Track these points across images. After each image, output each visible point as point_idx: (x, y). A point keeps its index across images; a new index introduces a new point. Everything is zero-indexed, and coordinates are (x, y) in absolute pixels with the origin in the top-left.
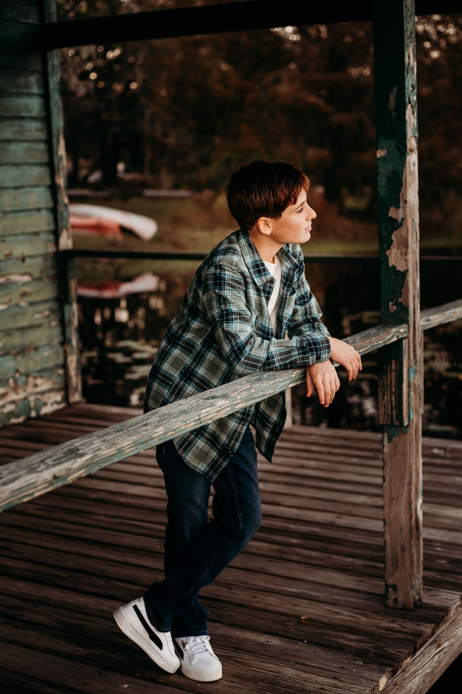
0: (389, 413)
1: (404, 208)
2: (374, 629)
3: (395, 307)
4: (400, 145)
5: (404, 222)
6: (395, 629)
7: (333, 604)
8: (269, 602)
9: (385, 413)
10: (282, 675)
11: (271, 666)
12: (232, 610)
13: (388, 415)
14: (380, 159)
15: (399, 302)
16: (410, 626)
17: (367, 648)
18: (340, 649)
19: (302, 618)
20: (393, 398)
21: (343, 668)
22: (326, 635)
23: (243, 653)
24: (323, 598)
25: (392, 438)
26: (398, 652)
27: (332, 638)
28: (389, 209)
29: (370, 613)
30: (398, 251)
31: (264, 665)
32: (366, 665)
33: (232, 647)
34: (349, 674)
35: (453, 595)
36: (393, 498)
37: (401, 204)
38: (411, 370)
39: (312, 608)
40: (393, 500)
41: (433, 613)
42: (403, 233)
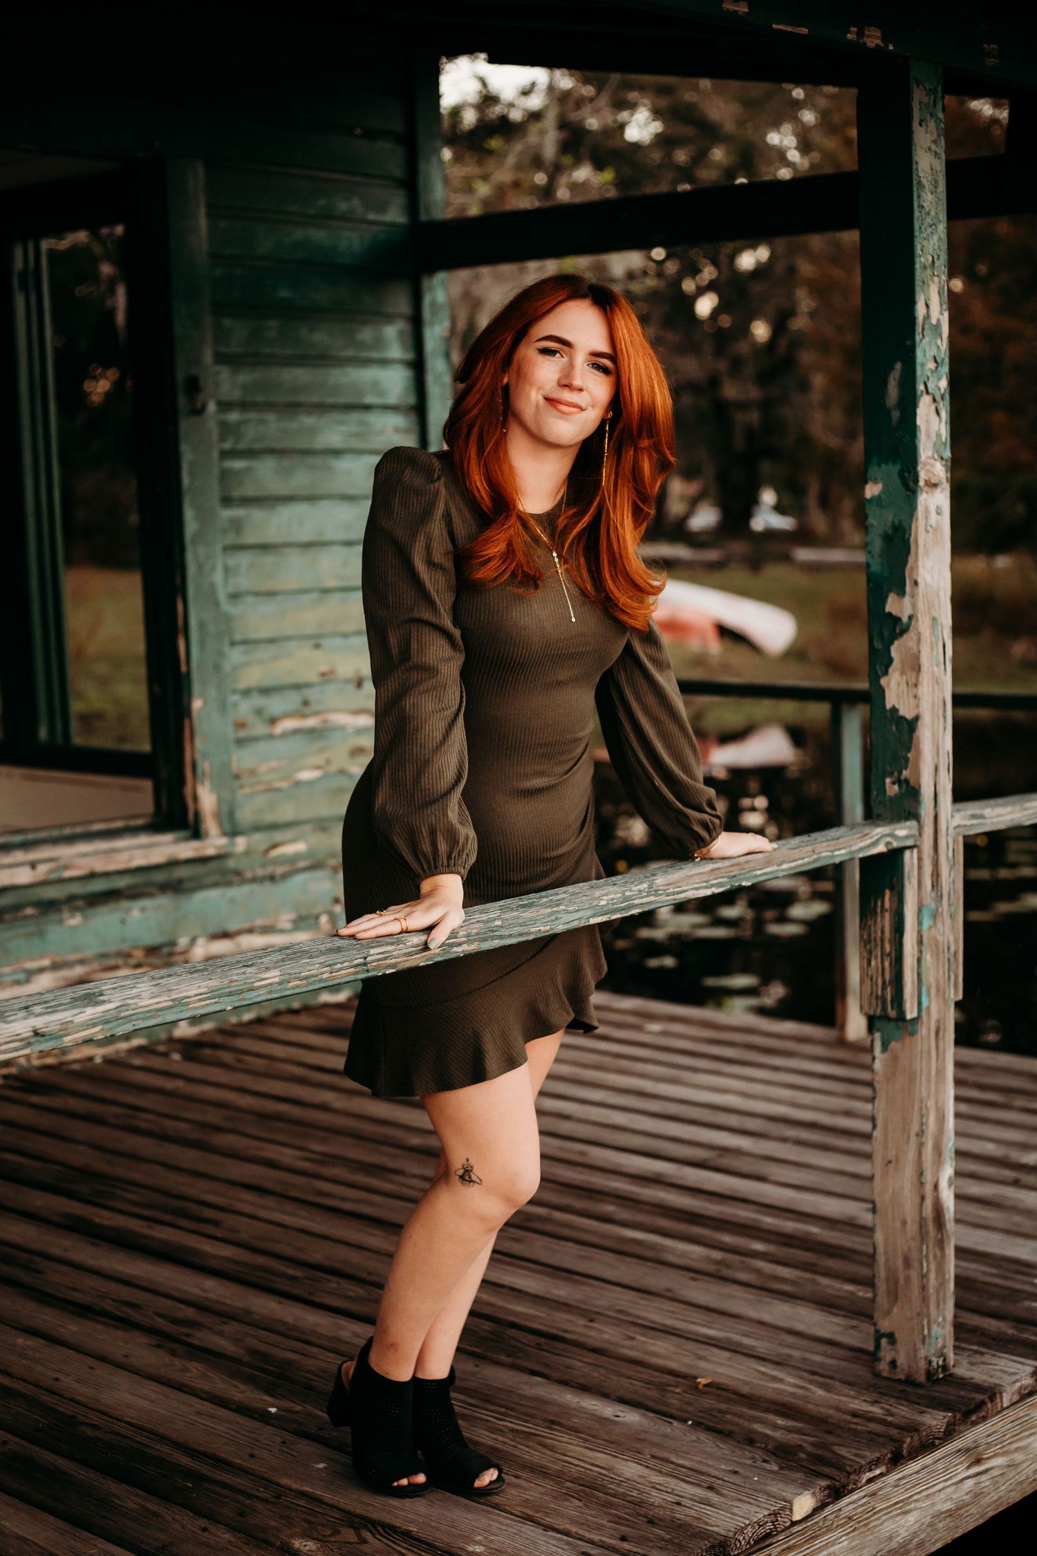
0: (880, 993)
1: (913, 596)
2: (831, 1412)
3: (896, 787)
4: (906, 474)
5: (913, 623)
6: (871, 1415)
7: (777, 1363)
8: (654, 1349)
9: (871, 994)
10: (614, 1474)
11: (601, 1458)
12: (578, 1357)
13: (877, 997)
14: (870, 501)
15: (902, 777)
16: (904, 1412)
17: (799, 1443)
18: (750, 1440)
19: (699, 1380)
20: (887, 964)
21: (736, 1472)
22: (735, 1414)
23: (560, 1432)
24: (763, 1351)
25: (889, 1042)
26: (856, 1455)
27: (741, 1421)
28: (887, 597)
29: (838, 1384)
30: (902, 679)
31: (590, 1453)
32: (782, 1472)
33: (545, 1420)
34: (742, 1484)
35: (1020, 1366)
36: (890, 1162)
37: (908, 588)
38: (925, 912)
39: (730, 1366)
40: (891, 1166)
41: (962, 1393)
42: (912, 644)
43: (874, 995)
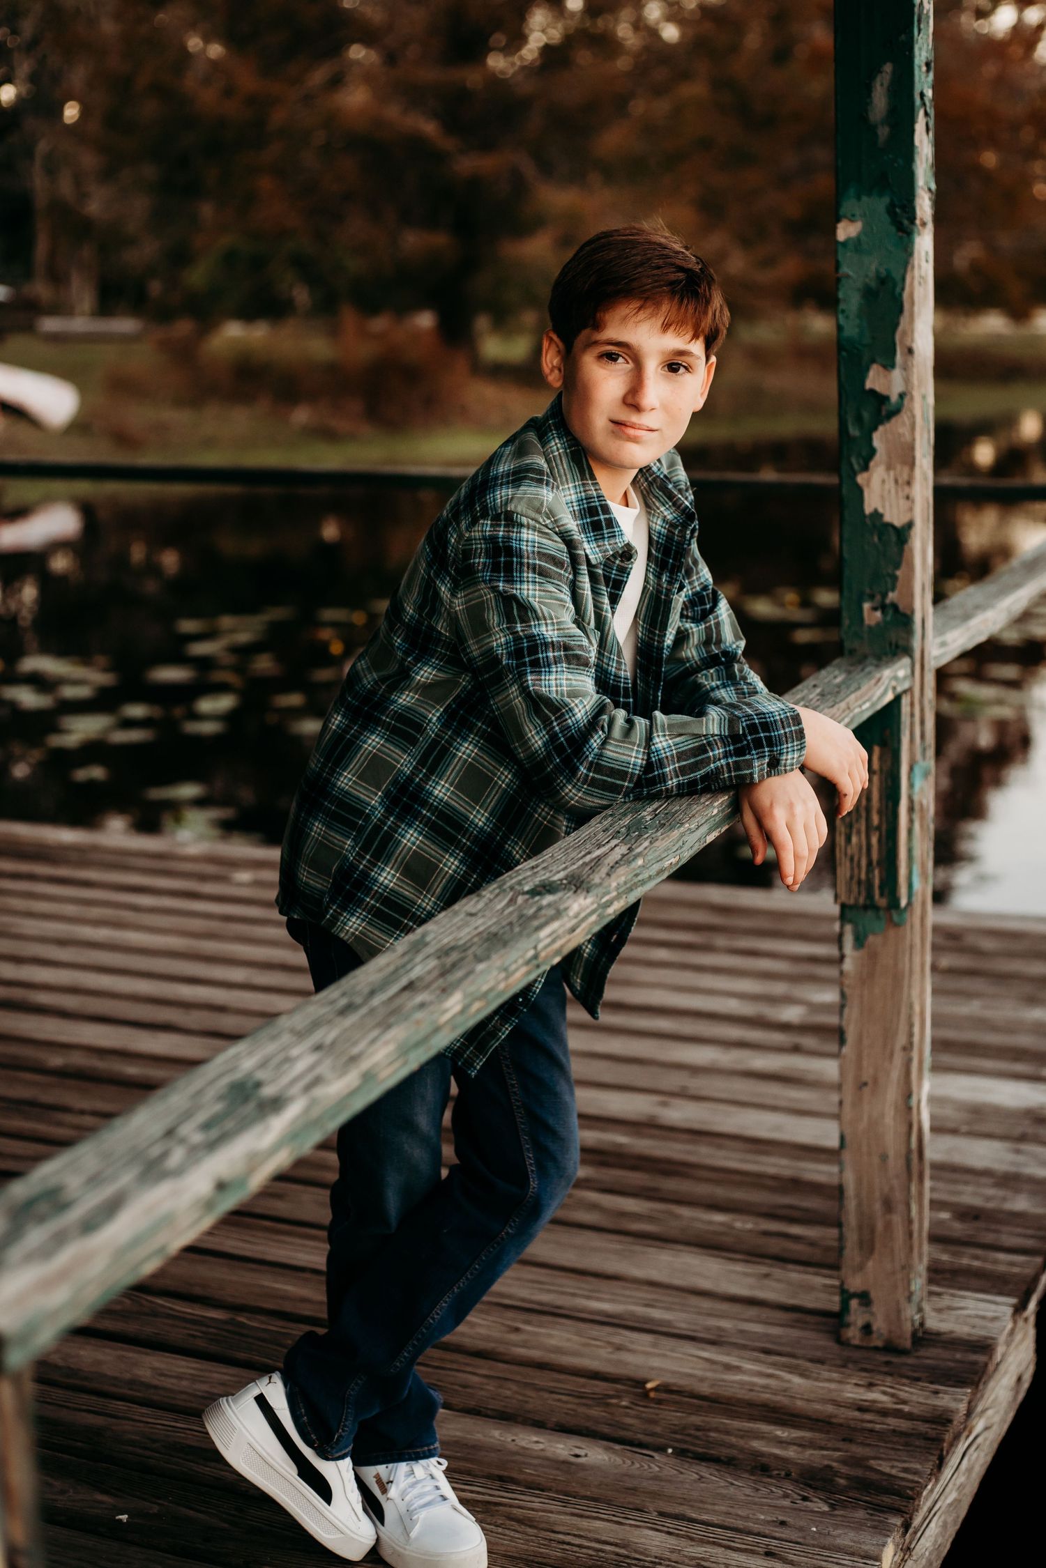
0: (863, 876)
1: (906, 368)
2: (830, 1409)
3: (878, 614)
4: (898, 210)
5: (906, 401)
6: (880, 1405)
7: (713, 1343)
8: (553, 1342)
9: (852, 877)
10: (636, 1551)
11: (602, 1528)
12: (469, 1369)
13: (859, 882)
14: (844, 244)
15: (888, 601)
16: (916, 1397)
17: (826, 1462)
18: (762, 1468)
19: (649, 1386)
20: (874, 840)
21: (783, 1523)
22: (717, 1430)
23: (522, 1493)
24: (683, 1325)
25: (866, 937)
26: (906, 1470)
27: (733, 1440)
28: (868, 370)
29: (809, 1364)
30: (889, 475)
31: (585, 1523)
32: (836, 1512)
33: (489, 1477)
34: (800, 1540)
35: (993, 1307)
36: (865, 1084)
37: (899, 358)
38: (917, 770)
39: (664, 1356)
40: (866, 1090)
41: (958, 1356)
42: (904, 430)
43: (856, 879)
